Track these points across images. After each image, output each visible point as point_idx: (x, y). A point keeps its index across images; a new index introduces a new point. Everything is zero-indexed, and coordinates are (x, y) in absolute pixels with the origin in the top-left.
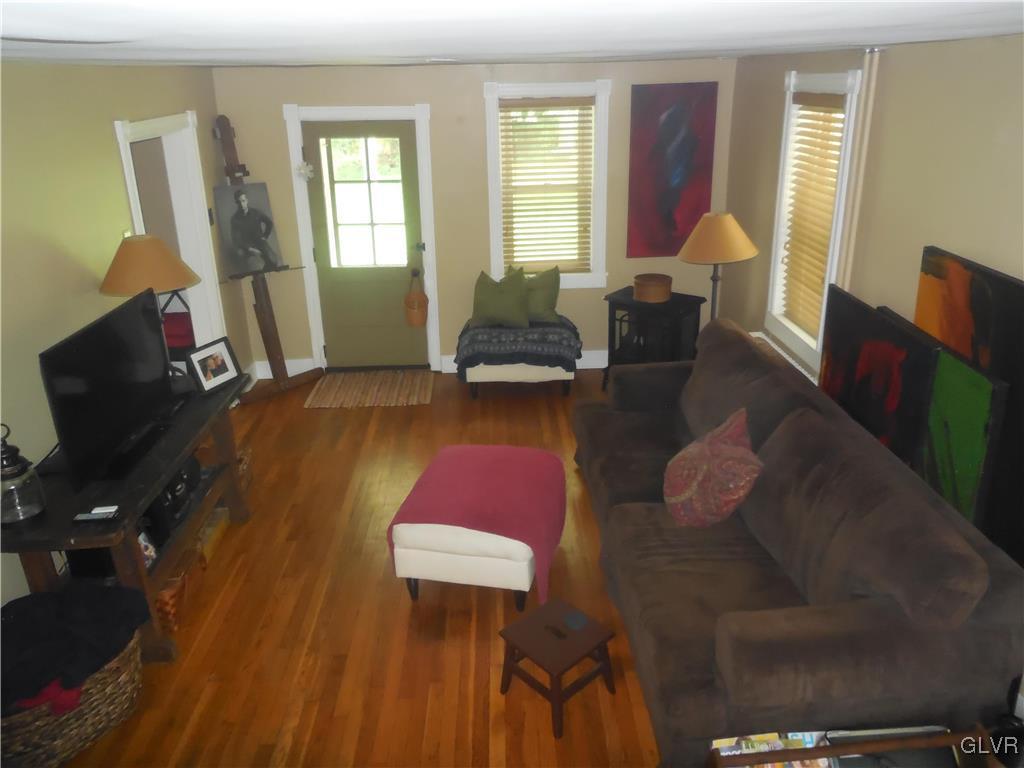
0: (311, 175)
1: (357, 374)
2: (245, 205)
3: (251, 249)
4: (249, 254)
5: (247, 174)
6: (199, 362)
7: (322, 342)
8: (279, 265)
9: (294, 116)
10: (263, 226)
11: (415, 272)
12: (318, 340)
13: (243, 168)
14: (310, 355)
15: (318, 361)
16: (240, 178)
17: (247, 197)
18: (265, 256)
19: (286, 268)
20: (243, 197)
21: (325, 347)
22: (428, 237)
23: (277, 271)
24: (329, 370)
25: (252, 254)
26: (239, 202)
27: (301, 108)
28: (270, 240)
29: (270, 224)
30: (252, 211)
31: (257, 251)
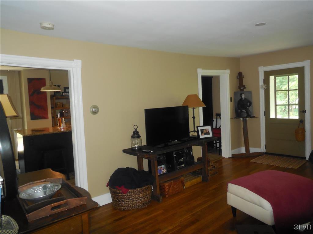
0: (266, 88)
1: (275, 156)
2: (243, 97)
3: (243, 110)
4: (242, 112)
5: (245, 88)
6: (201, 130)
7: (265, 143)
8: (252, 116)
9: (262, 70)
10: (248, 104)
11: (301, 121)
12: (263, 142)
13: (244, 87)
14: (260, 147)
15: (263, 149)
16: (243, 89)
17: (244, 95)
18: (247, 113)
19: (254, 117)
20: (243, 95)
21: (265, 145)
22: (308, 107)
23: (251, 118)
24: (266, 153)
25: (243, 112)
26: (241, 97)
27: (264, 67)
28: (250, 108)
29: (251, 104)
30: (245, 99)
31: (245, 111)
